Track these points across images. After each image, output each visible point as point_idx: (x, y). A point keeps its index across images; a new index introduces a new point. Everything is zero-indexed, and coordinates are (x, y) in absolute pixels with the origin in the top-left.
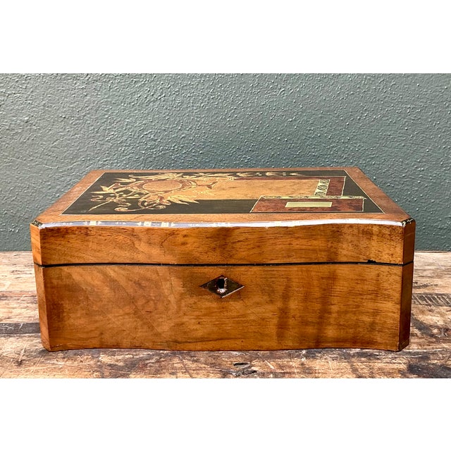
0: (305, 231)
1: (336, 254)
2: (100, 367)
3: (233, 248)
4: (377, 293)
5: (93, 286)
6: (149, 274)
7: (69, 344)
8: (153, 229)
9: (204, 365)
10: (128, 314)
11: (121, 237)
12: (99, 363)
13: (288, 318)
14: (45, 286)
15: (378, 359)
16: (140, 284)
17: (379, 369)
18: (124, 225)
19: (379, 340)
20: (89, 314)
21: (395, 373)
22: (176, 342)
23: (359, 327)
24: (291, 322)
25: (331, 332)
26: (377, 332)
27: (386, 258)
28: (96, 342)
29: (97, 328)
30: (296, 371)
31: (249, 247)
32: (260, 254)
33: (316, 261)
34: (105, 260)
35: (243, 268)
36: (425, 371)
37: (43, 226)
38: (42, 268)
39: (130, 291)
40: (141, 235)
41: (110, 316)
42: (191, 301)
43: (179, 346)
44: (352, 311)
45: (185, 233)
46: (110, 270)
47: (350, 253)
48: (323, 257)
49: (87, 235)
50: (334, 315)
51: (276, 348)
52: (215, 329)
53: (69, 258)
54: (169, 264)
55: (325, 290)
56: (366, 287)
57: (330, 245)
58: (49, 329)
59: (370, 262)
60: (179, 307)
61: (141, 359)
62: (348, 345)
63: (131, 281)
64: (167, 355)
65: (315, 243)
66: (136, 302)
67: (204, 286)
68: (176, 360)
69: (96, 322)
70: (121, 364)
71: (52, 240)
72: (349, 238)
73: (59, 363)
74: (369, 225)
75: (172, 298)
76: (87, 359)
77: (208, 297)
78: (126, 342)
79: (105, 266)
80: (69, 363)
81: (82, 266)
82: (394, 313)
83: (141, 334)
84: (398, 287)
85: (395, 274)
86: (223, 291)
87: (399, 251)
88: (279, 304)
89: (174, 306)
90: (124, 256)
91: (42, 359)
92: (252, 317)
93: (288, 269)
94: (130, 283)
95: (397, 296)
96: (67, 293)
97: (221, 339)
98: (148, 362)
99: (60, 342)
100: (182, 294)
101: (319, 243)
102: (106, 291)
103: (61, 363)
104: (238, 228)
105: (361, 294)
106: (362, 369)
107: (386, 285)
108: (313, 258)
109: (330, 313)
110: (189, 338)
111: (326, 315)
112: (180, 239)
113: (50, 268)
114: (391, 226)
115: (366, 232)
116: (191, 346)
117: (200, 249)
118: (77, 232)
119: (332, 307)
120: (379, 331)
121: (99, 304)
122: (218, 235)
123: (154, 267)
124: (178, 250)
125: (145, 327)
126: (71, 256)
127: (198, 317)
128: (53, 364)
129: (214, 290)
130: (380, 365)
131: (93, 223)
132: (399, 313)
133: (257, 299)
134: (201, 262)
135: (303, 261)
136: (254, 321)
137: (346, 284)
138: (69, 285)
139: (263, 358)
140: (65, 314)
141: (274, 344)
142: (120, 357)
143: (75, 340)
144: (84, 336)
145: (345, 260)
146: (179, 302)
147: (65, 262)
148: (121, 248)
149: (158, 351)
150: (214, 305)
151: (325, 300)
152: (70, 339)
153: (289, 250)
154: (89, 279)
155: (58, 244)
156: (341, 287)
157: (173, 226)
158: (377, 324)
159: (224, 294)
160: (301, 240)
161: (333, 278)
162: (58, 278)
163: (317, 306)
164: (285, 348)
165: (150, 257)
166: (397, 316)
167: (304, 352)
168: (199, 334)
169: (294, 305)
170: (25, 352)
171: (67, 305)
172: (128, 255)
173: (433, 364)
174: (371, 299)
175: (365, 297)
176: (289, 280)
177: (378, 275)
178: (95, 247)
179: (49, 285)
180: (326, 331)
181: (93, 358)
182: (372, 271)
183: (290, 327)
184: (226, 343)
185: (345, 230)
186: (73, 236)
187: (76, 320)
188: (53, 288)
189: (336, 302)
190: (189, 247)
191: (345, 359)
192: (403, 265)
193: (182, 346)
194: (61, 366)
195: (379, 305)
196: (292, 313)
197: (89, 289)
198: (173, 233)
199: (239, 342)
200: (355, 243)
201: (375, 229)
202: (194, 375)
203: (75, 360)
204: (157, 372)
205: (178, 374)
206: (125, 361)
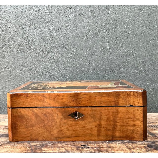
0: (106, 94)
1: (118, 103)
3: (80, 100)
4: (134, 118)
5: (29, 116)
6: (49, 111)
7: (19, 139)
8: (51, 94)
9: (70, 145)
10: (41, 127)
11: (39, 97)
12: (30, 145)
13: (101, 128)
14: (11, 116)
15: (136, 143)
16: (46, 115)
17: (136, 146)
18: (41, 93)
19: (136, 136)
20: (27, 127)
21: (142, 147)
22: (59, 138)
23: (128, 132)
24: (102, 129)
25: (117, 134)
26: (135, 134)
27: (136, 104)
28: (29, 138)
29: (30, 133)
30: (105, 147)
31: (86, 100)
32: (90, 103)
33: (111, 105)
34: (33, 106)
35: (84, 108)
36: (154, 147)
37: (12, 93)
38: (10, 109)
39: (42, 118)
40: (47, 96)
41: (34, 128)
42: (65, 121)
43: (60, 140)
44: (125, 125)
45: (62, 95)
46: (35, 110)
47: (123, 102)
48: (113, 104)
49: (27, 96)
50: (118, 127)
51: (97, 140)
52: (74, 132)
53: (20, 105)
54: (57, 107)
55: (114, 117)
56: (130, 116)
57: (116, 99)
58: (12, 133)
59: (131, 106)
60: (60, 124)
61: (46, 144)
62: (124, 139)
63: (43, 114)
64: (56, 143)
65: (110, 98)
66: (44, 122)
67: (70, 115)
68: (59, 144)
69: (29, 130)
71: (15, 98)
72: (123, 97)
74: (129, 92)
75: (58, 120)
76: (26, 144)
77: (71, 120)
78: (40, 138)
79: (33, 108)
80: (19, 145)
81: (25, 108)
82: (141, 125)
83: (46, 135)
84: (142, 115)
85: (140, 110)
86: (76, 117)
87: (141, 101)
88: (98, 122)
89: (58, 123)
90: (41, 104)
91: (9, 144)
92: (88, 128)
93: (100, 109)
94: (42, 114)
95: (141, 119)
96: (19, 119)
97: (76, 136)
98: (49, 145)
99: (16, 138)
100: (61, 118)
101: (112, 99)
102: (33, 118)
103: (16, 145)
104: (82, 93)
105: (128, 119)
106: (130, 146)
107: (137, 115)
108: (110, 104)
109: (117, 126)
110: (64, 136)
111: (115, 127)
112: (61, 97)
113: (14, 109)
114: (137, 92)
115: (129, 94)
116: (65, 139)
117: (68, 101)
118: (24, 95)
119: (118, 124)
120: (136, 133)
121: (30, 123)
122: (75, 95)
123: (51, 108)
124: (60, 101)
125: (48, 132)
126: (21, 104)
127: (67, 128)
128: (13, 145)
129: (73, 117)
130: (137, 145)
131: (30, 92)
132: (143, 125)
133: (89, 120)
134: (68, 106)
135: (106, 105)
136: (88, 129)
137: (122, 115)
138: (20, 116)
139: (92, 143)
140: (18, 127)
141: (96, 138)
142: (38, 143)
143: (22, 137)
144: (25, 136)
145: (121, 105)
146: (60, 122)
147: (19, 107)
148: (39, 101)
149: (52, 142)
150: (73, 123)
151: (115, 121)
152: (19, 137)
153: (101, 101)
154: (27, 113)
155: (17, 100)
156: (121, 116)
157: (58, 92)
158: (135, 130)
159: (77, 118)
160: (105, 98)
161: (117, 112)
162: (16, 113)
163: (112, 123)
164: (101, 140)
165: (50, 104)
166: (142, 127)
167: (108, 142)
168: (68, 134)
169: (103, 123)
170: (3, 142)
171: (19, 123)
172: (42, 104)
173: (157, 145)
174: (132, 120)
175: (129, 120)
176: (101, 113)
177: (134, 111)
178: (30, 101)
179: (13, 116)
180: (116, 134)
181: (28, 144)
182: (131, 109)
183: (102, 132)
184: (78, 138)
185: (121, 94)
186: (22, 97)
187: (22, 129)
188: (14, 116)
189: (119, 122)
190: (64, 100)
191: (123, 143)
192: (143, 107)
193: (61, 139)
195: (135, 122)
196: (103, 126)
197: (27, 117)
198: (58, 95)
199: (83, 138)
200: (125, 98)
201: (132, 93)
202: (66, 148)
203: (21, 144)
204: (52, 147)
205: (60, 148)
206: (40, 144)
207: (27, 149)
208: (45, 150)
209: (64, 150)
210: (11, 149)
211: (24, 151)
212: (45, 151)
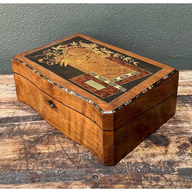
2: (24, 142)
9: (66, 139)
12: (23, 140)
36: (154, 138)
61: (41, 137)
64: (51, 134)
68: (55, 137)
70: (32, 140)
73: (7, 140)
76: (18, 138)
80: (11, 140)
98: (44, 138)
128: (4, 141)
142: (32, 137)
173: (158, 135)
181: (21, 137)
194: (8, 142)
202: (63, 145)
203: (13, 139)
204: (48, 144)
205: (56, 145)
206: (34, 138)
207: (20, 148)
208: (40, 148)
209: (60, 148)
210: (2, 148)
211: (17, 151)
212: (39, 150)
